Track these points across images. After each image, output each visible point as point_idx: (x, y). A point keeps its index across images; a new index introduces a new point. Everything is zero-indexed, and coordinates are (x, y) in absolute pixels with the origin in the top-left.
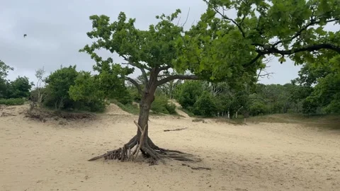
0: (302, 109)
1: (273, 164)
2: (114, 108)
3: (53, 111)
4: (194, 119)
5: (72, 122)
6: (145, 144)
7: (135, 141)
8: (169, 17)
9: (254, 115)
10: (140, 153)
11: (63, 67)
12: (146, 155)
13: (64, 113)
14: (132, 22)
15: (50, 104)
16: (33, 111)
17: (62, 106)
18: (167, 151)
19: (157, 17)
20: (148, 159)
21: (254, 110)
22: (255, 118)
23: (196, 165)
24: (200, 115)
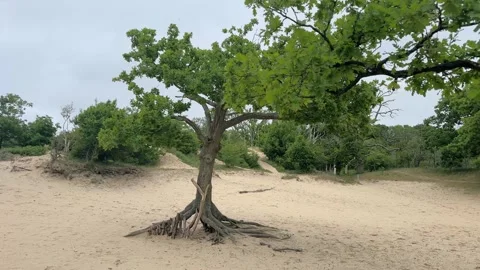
0: (440, 161)
1: (396, 244)
2: (172, 160)
3: (83, 164)
4: (284, 175)
5: (110, 179)
6: (207, 213)
7: (192, 209)
8: (240, 31)
9: (372, 169)
10: (200, 225)
11: (98, 102)
12: (209, 229)
13: (99, 167)
14: (188, 37)
15: (79, 155)
16: (56, 164)
17: (96, 157)
18: (242, 222)
19: (225, 31)
20: (211, 235)
21: (372, 163)
22: (374, 173)
23: (280, 245)
24: (293, 169)
